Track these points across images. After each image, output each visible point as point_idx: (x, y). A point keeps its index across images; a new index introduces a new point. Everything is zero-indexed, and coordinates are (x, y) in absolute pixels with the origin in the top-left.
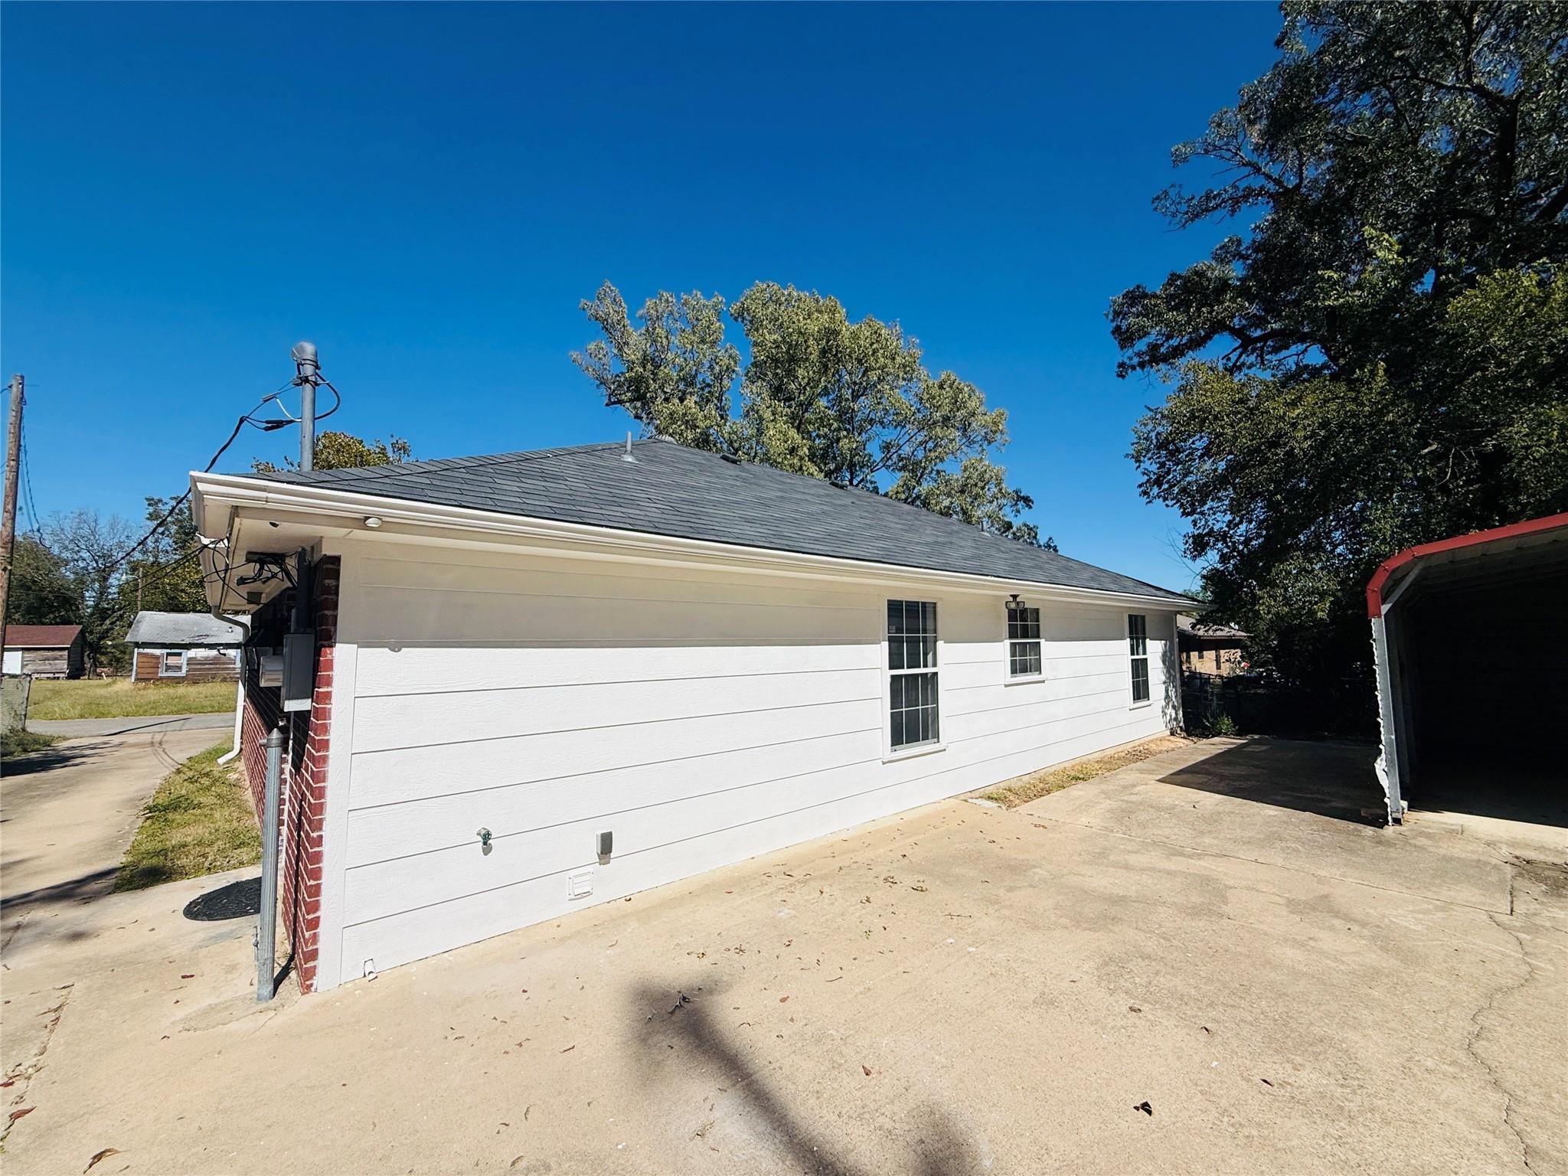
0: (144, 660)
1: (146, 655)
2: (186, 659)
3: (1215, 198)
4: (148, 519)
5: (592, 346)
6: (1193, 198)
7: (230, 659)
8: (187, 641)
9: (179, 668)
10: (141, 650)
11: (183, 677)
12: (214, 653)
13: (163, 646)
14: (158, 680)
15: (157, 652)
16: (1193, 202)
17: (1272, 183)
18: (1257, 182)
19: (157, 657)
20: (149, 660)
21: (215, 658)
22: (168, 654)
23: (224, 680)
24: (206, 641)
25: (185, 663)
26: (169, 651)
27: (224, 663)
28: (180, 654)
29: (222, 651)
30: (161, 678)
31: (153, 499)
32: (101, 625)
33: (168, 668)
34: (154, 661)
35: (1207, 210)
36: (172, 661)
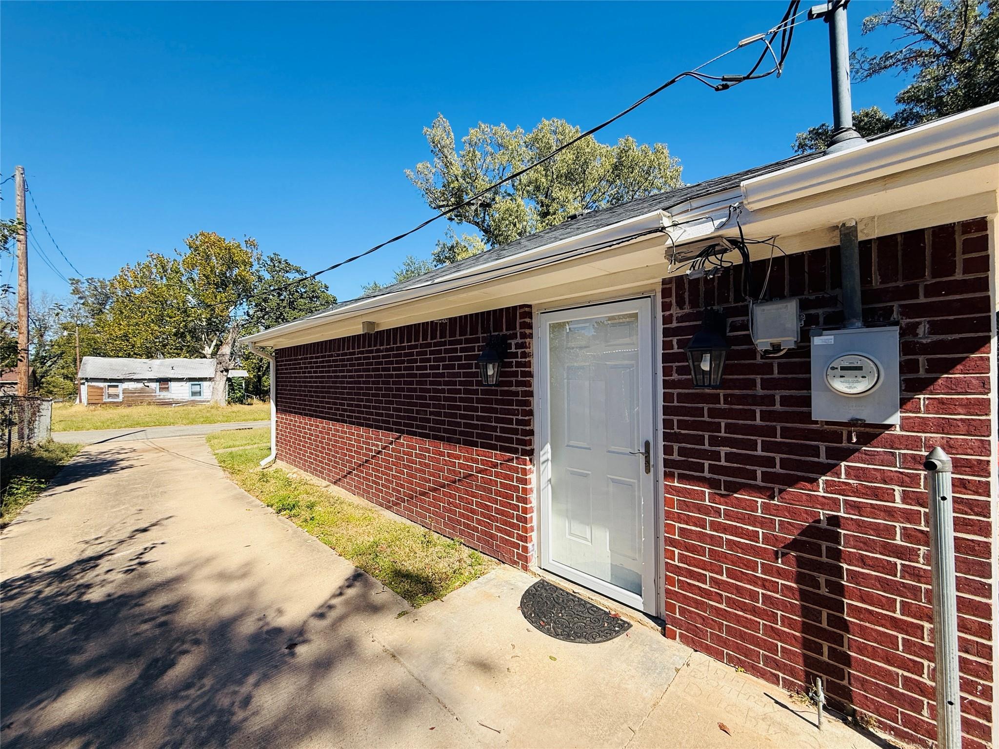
0: (92, 390)
1: (93, 387)
2: (121, 390)
3: (891, 57)
4: (72, 293)
5: (420, 166)
6: (875, 58)
7: (153, 390)
8: (121, 377)
9: (118, 396)
10: (90, 384)
11: (121, 402)
12: (140, 385)
13: (105, 380)
14: (103, 404)
15: (101, 385)
16: (875, 61)
17: (938, 47)
18: (927, 46)
19: (102, 389)
20: (96, 390)
21: (142, 389)
22: (109, 386)
23: (149, 404)
24: (135, 377)
25: (121, 392)
26: (109, 384)
27: (148, 392)
28: (117, 386)
29: (146, 384)
30: (105, 403)
31: (74, 279)
32: (42, 367)
33: (110, 396)
34: (99, 391)
35: (885, 67)
36: (112, 391)
